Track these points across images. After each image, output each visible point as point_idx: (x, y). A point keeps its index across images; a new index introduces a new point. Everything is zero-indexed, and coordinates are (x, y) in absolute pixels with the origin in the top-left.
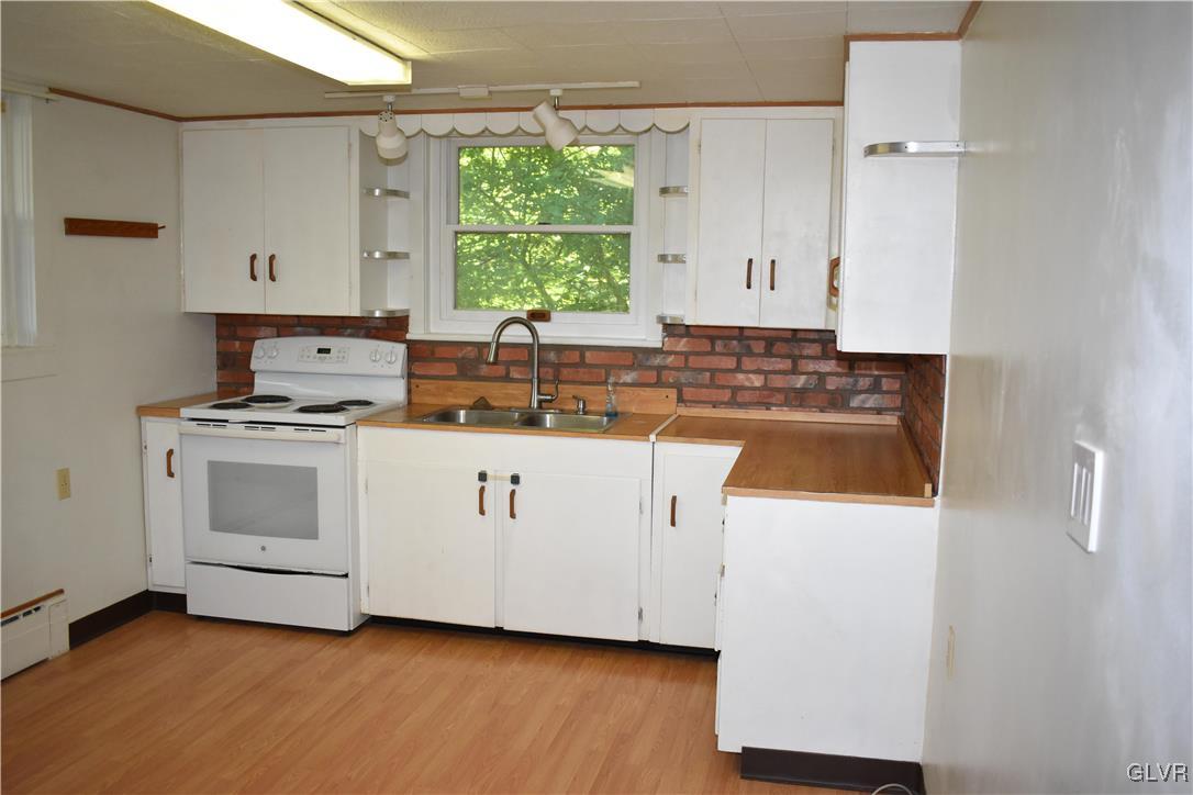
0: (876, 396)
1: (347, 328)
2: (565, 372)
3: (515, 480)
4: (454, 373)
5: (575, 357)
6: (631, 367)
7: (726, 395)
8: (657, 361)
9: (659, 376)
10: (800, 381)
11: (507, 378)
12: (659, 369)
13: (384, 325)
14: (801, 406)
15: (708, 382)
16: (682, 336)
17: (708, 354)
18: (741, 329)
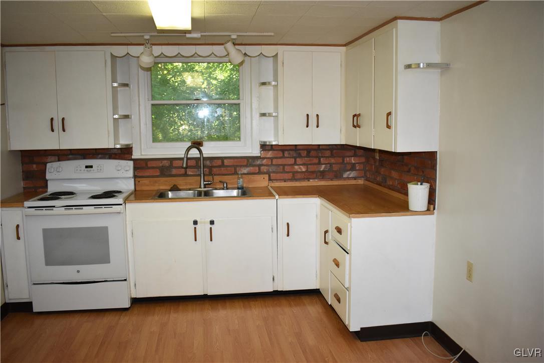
0: (354, 172)
1: (99, 154)
2: (215, 170)
3: (212, 222)
4: (159, 174)
5: (219, 162)
6: (246, 166)
7: (290, 176)
8: (259, 162)
9: (259, 169)
10: (323, 167)
11: (186, 175)
12: (259, 166)
13: (120, 152)
14: (322, 178)
15: (282, 171)
16: (269, 150)
17: (281, 158)
18: (296, 145)
